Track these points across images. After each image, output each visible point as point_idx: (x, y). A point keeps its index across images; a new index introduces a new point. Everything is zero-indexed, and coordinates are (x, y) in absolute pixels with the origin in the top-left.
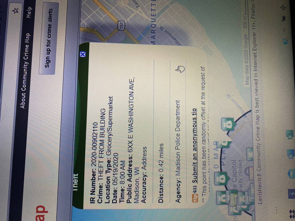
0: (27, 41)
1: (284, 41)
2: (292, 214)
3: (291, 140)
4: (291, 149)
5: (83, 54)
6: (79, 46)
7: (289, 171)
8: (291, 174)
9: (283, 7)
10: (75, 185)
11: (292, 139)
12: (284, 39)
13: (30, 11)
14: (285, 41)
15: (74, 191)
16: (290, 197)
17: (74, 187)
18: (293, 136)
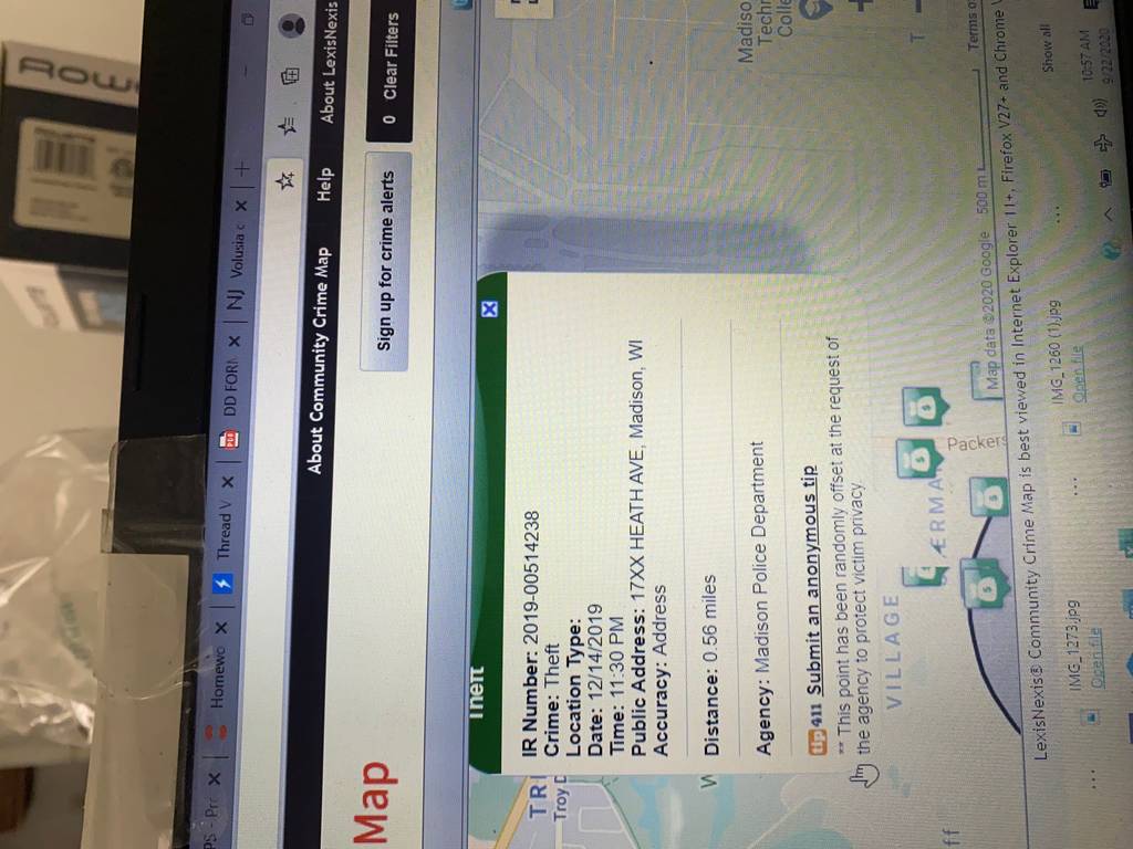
0: (321, 272)
5: (490, 309)
6: (479, 283)
9: (1103, 141)
10: (475, 702)
13: (328, 182)
15: (471, 720)
17: (473, 707)
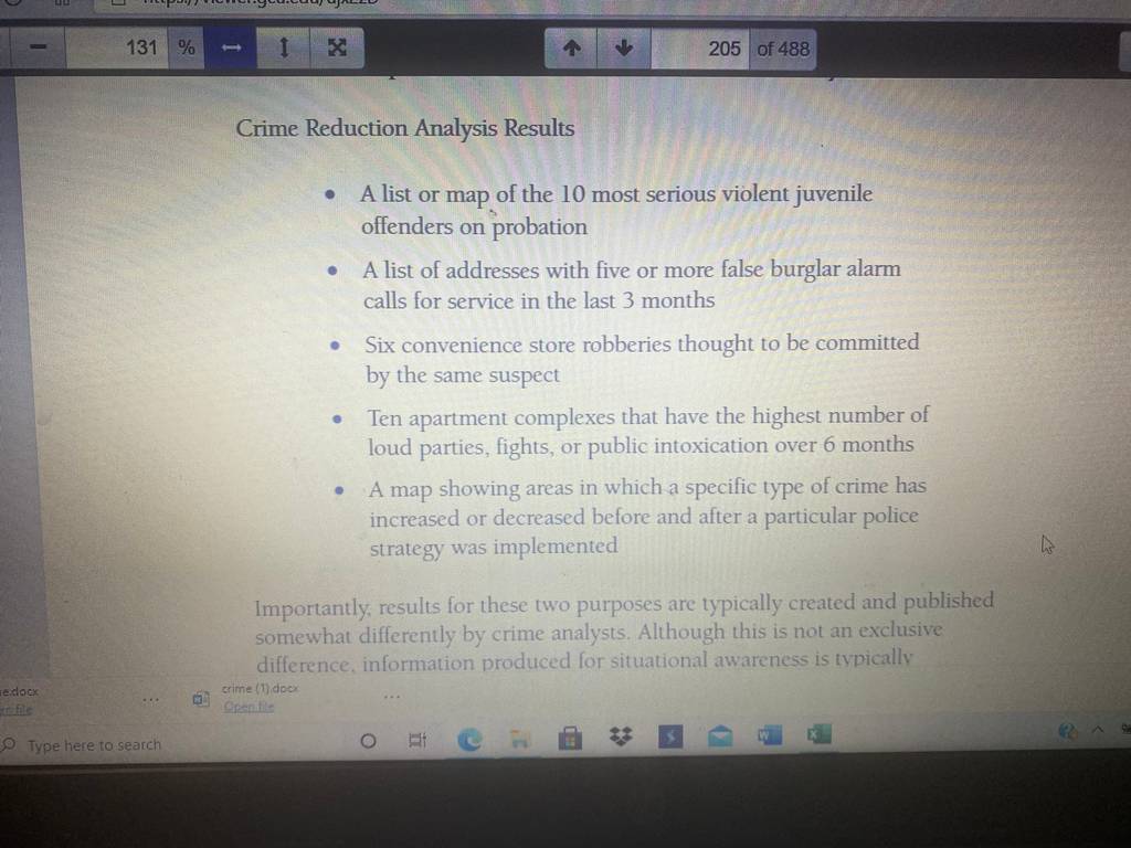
1: (1066, 728)
2: (621, 734)
3: (806, 734)
4: (783, 734)
7: (725, 730)
8: (720, 735)
11: (809, 738)
12: (1073, 727)
14: (1068, 730)
16: (663, 730)
18: (816, 741)
